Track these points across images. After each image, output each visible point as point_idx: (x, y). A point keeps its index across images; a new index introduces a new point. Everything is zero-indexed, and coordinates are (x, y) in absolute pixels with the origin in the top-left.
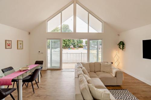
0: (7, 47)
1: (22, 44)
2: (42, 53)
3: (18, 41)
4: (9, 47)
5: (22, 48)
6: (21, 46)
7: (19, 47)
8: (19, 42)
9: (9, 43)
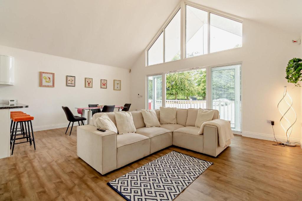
0: (103, 87)
1: (119, 85)
2: (141, 96)
3: (114, 80)
4: (104, 87)
5: (119, 88)
6: (119, 87)
7: (116, 88)
8: (116, 82)
9: (104, 82)
